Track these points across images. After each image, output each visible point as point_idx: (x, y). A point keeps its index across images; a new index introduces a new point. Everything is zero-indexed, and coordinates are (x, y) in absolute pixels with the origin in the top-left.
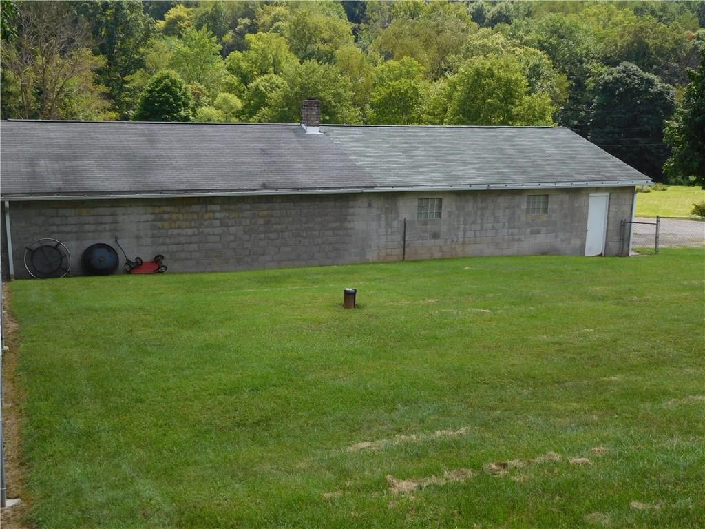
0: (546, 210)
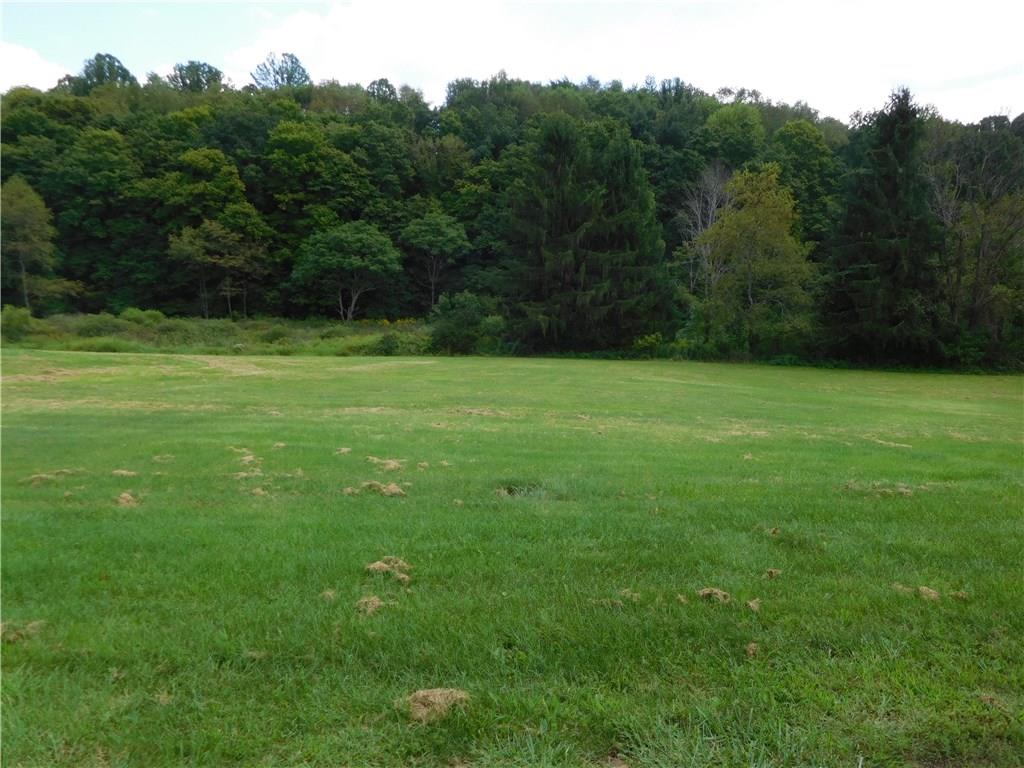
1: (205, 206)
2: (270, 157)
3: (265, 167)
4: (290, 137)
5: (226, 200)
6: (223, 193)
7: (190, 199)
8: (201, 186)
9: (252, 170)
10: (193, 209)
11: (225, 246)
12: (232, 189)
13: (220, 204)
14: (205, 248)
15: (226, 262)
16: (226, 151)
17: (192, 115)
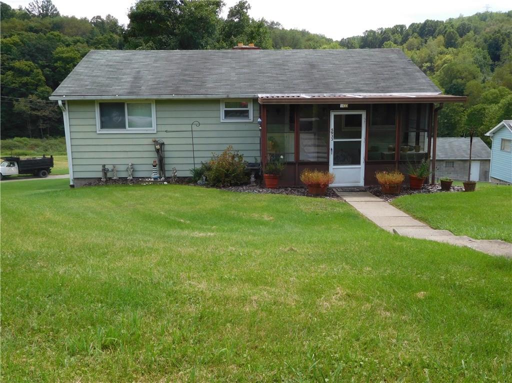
0: (453, 167)
1: (27, 88)
2: (55, 64)
3: (54, 69)
4: (64, 55)
5: (37, 85)
6: (36, 82)
7: (20, 85)
8: (25, 79)
9: (48, 71)
10: (22, 89)
11: (39, 106)
12: (40, 80)
13: (34, 87)
14: (31, 107)
15: (41, 114)
16: (34, 62)
17: (12, 42)
